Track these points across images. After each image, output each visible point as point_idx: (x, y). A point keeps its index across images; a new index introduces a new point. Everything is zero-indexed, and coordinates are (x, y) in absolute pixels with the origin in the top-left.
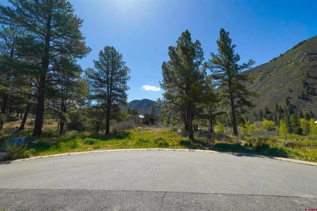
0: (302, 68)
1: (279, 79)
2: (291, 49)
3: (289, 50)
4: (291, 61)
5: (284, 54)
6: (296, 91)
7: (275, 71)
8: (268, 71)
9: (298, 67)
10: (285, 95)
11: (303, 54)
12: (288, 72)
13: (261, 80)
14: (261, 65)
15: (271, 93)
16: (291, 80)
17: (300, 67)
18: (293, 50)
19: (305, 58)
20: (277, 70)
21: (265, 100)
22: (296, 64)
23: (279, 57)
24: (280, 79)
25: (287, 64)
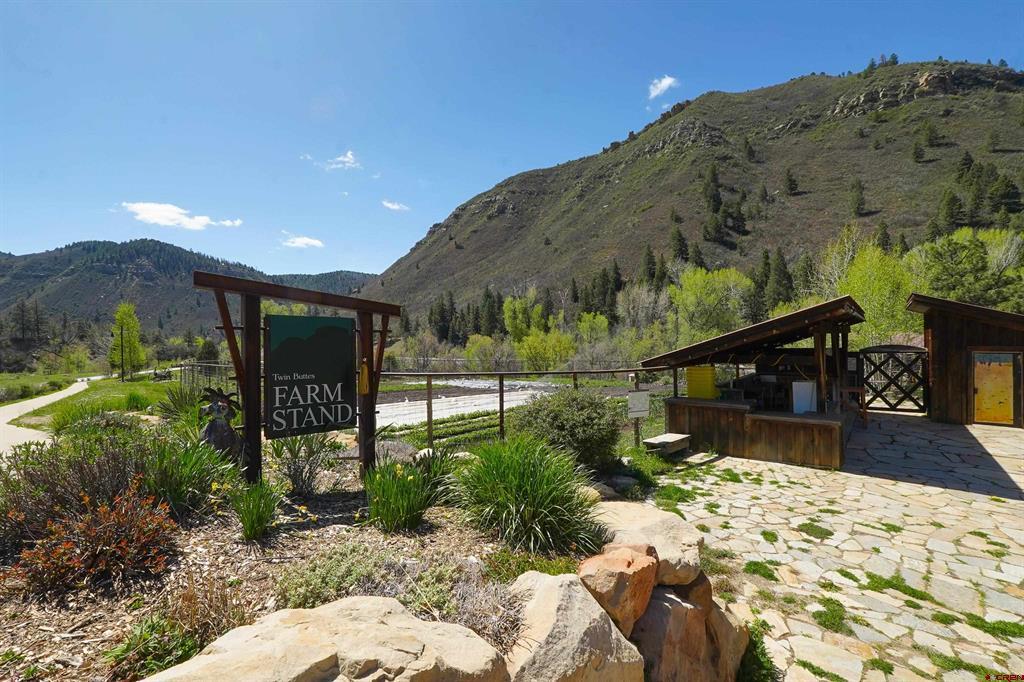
0: (695, 161)
1: (637, 188)
2: (656, 122)
3: (652, 125)
4: (664, 143)
5: (639, 134)
6: (691, 219)
7: (622, 171)
8: (602, 172)
9: (684, 157)
10: (662, 230)
11: (694, 123)
12: (660, 170)
13: (581, 197)
14: (581, 160)
15: (618, 226)
16: (671, 191)
17: (690, 159)
18: (661, 123)
19: (700, 134)
20: (625, 168)
21: (603, 248)
22: (679, 151)
23: (626, 142)
24: (639, 190)
25: (653, 150)
